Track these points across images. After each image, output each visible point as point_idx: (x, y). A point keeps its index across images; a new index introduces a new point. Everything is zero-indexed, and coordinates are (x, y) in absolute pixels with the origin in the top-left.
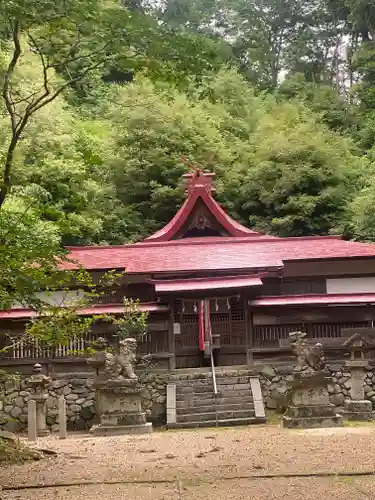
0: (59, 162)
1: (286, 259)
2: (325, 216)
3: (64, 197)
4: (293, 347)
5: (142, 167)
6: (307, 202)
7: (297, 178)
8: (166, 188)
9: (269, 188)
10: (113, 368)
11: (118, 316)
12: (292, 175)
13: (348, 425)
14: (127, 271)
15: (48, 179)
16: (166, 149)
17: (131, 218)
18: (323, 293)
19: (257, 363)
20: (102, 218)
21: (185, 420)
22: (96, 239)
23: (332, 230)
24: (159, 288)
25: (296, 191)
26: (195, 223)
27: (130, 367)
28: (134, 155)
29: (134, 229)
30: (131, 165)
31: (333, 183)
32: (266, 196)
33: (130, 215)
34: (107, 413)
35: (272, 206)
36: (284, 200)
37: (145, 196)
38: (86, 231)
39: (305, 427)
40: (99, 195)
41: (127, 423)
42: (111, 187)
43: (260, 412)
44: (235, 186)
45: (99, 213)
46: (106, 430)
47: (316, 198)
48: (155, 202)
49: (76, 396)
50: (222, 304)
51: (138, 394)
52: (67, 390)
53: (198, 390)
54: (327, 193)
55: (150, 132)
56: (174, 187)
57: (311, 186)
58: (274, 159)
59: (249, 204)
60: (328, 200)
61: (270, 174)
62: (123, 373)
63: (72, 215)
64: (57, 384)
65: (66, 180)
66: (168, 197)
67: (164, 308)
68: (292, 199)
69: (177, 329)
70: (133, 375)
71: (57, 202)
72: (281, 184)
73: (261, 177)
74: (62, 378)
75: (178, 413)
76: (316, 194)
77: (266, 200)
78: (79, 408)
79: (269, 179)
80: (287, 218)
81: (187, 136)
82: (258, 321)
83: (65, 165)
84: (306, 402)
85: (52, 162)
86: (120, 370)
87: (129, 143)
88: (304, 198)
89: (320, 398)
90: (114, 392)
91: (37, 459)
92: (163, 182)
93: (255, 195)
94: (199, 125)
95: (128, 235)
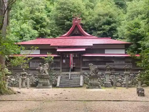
0: (39, 14)
1: (94, 43)
2: (112, 32)
3: (40, 24)
4: (90, 68)
5: (62, 16)
6: (107, 27)
7: (105, 21)
8: (69, 22)
9: (97, 23)
10: (42, 71)
11: (46, 57)
12: (104, 20)
13: (102, 89)
14: (51, 45)
15: (36, 19)
16: (69, 11)
17: (59, 30)
18: (104, 53)
19: (83, 71)
20: (51, 30)
21: (61, 85)
22: (49, 36)
23: (114, 35)
24: (58, 50)
25: (104, 24)
26: (75, 32)
27: (46, 71)
28: (61, 12)
29: (60, 33)
30: (60, 15)
31: (115, 22)
32: (96, 25)
33: (59, 29)
34: (40, 83)
35: (98, 28)
36: (101, 27)
37: (63, 24)
38: (46, 33)
39: (91, 89)
40: (50, 23)
41: (45, 86)
42: (54, 21)
43: (81, 84)
44: (89, 22)
45: (50, 28)
46: (39, 87)
47: (110, 26)
48: (66, 26)
49: (35, 78)
50: (75, 55)
51: (48, 78)
52: (33, 76)
53: (66, 78)
54: (113, 25)
55: (65, 6)
56: (71, 22)
57: (109, 23)
58: (99, 15)
59: (91, 27)
60: (113, 27)
61: (97, 19)
62: (45, 72)
63: (42, 29)
64: (30, 74)
65: (41, 19)
66: (69, 24)
67: (59, 56)
68: (103, 26)
69: (64, 61)
70: (47, 73)
71: (38, 25)
72: (100, 22)
73: (95, 20)
74: (32, 73)
75: (60, 83)
76: (110, 25)
77: (96, 26)
78: (35, 81)
79: (98, 20)
80: (101, 32)
81: (75, 8)
82: (84, 60)
83: (41, 15)
84: (92, 82)
85: (37, 14)
86: (43, 72)
87: (60, 9)
88: (106, 26)
89: (95, 81)
90: (42, 77)
91: (15, 94)
92: (68, 20)
93: (93, 25)
94: (79, 5)
95: (58, 35)
